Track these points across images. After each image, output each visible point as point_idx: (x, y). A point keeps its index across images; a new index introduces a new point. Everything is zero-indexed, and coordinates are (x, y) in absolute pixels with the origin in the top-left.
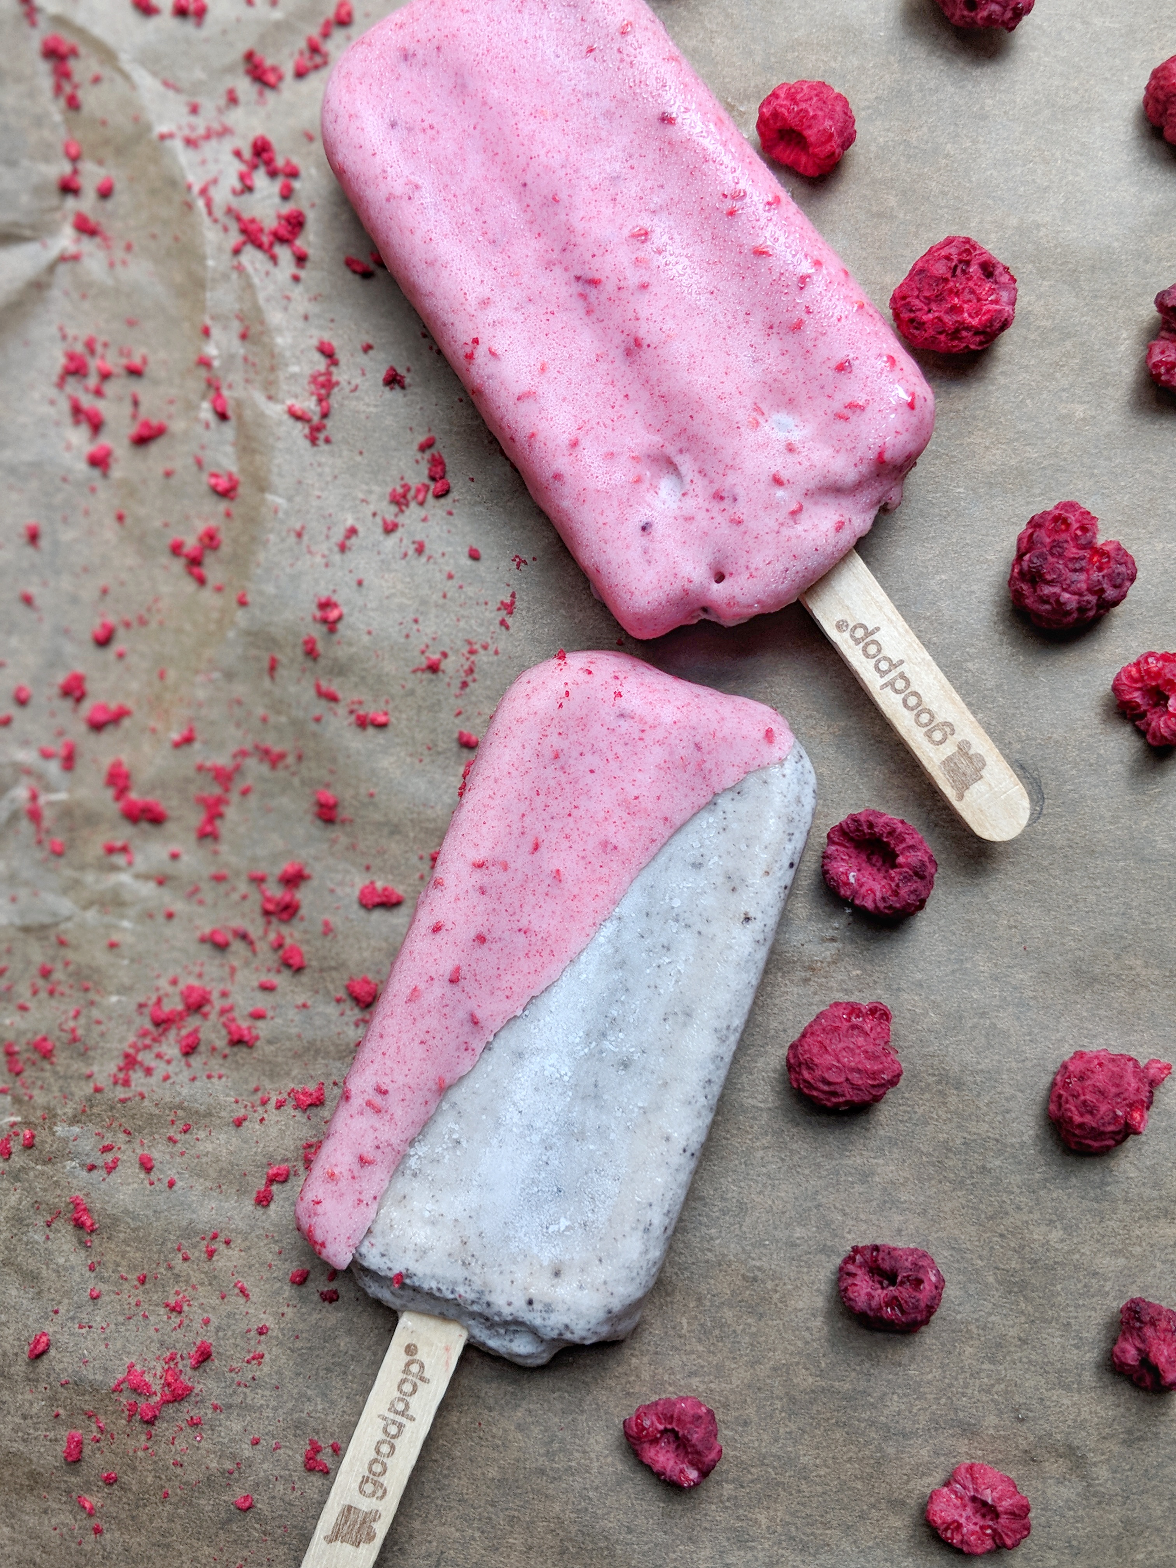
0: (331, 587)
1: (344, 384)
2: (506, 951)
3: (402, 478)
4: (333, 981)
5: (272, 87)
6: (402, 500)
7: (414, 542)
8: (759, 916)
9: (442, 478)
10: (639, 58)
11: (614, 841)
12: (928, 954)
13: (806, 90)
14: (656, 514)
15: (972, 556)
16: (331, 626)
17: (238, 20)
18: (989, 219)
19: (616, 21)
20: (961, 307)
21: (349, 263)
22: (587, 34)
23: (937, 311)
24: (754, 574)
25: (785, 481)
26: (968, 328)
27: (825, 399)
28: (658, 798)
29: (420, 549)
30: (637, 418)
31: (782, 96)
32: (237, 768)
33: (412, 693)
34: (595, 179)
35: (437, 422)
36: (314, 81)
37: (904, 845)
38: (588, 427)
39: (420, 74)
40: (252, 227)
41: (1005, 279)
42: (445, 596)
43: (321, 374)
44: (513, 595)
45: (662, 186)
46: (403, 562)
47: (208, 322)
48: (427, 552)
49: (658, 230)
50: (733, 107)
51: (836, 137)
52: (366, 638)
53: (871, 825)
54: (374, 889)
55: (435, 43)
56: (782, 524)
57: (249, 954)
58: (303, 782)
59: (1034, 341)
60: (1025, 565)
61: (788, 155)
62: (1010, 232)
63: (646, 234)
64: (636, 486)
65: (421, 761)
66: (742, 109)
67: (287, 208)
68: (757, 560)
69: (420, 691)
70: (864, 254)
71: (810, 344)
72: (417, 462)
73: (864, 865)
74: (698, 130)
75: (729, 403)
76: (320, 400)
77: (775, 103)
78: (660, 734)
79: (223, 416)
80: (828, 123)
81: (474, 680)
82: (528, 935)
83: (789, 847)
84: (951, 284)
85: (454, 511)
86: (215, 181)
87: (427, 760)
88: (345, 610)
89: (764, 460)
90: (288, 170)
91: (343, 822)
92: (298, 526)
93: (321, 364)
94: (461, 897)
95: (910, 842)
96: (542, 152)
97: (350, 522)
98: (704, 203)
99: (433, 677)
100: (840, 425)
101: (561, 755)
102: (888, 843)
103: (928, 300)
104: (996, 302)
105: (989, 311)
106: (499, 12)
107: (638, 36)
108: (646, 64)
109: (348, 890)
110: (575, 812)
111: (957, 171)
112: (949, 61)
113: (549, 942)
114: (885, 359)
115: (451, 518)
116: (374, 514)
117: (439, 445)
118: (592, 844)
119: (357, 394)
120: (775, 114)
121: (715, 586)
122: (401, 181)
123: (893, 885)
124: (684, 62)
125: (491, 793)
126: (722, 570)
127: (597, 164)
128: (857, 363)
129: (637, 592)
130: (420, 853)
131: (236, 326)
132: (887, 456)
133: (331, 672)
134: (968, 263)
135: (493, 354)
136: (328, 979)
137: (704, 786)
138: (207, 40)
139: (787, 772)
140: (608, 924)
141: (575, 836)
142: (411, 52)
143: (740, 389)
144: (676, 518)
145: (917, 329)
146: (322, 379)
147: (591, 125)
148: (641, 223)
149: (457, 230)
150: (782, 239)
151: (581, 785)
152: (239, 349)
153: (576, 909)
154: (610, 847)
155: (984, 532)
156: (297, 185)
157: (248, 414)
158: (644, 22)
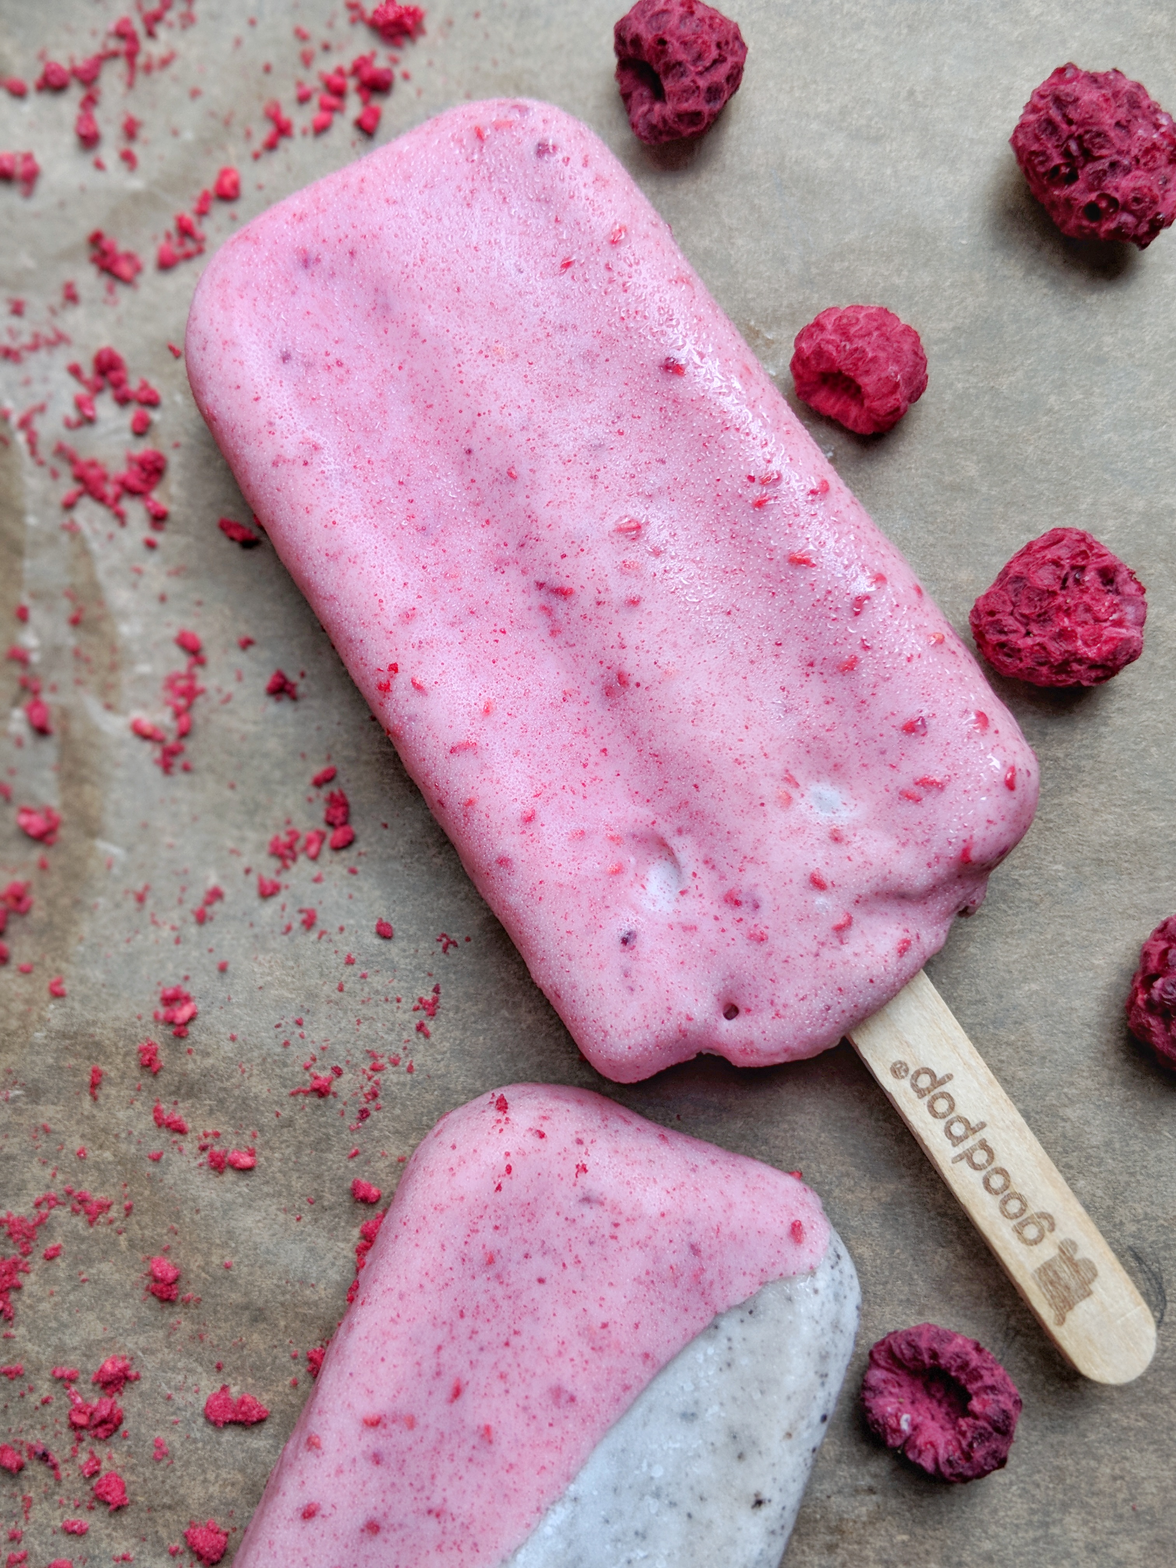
0: (183, 973)
1: (212, 692)
2: (409, 1542)
3: (288, 822)
4: (166, 1525)
5: (127, 281)
6: (287, 852)
7: (301, 911)
8: (776, 1497)
9: (345, 823)
10: (634, 280)
11: (570, 1388)
12: (1002, 1514)
13: (862, 322)
14: (642, 920)
15: (1073, 958)
16: (180, 1030)
17: (83, 189)
18: (1105, 499)
19: (604, 225)
20: (1073, 631)
21: (225, 526)
22: (561, 241)
23: (1039, 635)
24: (781, 1012)
25: (829, 884)
26: (1081, 661)
27: (887, 770)
28: (637, 1326)
29: (309, 922)
30: (619, 782)
31: (829, 327)
32: (41, 1221)
33: (290, 1123)
34: (568, 448)
35: (338, 747)
36: (183, 274)
37: (979, 1384)
38: (549, 792)
39: (325, 288)
40: (92, 473)
41: (1130, 589)
42: (341, 989)
43: (179, 677)
44: (436, 990)
45: (663, 462)
46: (285, 938)
47: (26, 601)
48: (320, 925)
49: (655, 523)
50: (758, 333)
51: (902, 388)
52: (228, 1048)
53: (934, 1355)
54: (227, 1400)
55: (348, 245)
56: (823, 944)
57: (51, 1482)
58: (132, 1245)
59: (1163, 668)
60: (1155, 993)
61: (831, 404)
62: (1133, 519)
63: (639, 527)
64: (615, 878)
65: (298, 1219)
66: (769, 337)
67: (141, 448)
68: (787, 993)
69: (300, 1122)
70: (931, 540)
71: (865, 693)
72: (310, 800)
73: (918, 1395)
74: (717, 383)
75: (749, 770)
76: (178, 713)
77: (819, 337)
78: (640, 1231)
79: (42, 731)
80: (892, 368)
81: (378, 1109)
82: (442, 1519)
83: (821, 1394)
84: (1060, 599)
85: (359, 868)
86: (42, 409)
87: (307, 1218)
88: (200, 1006)
89: (799, 852)
90: (144, 395)
91: (186, 1302)
92: (139, 887)
93: (181, 662)
94: (346, 1468)
95: (988, 1380)
96: (495, 407)
97: (213, 880)
98: (721, 489)
99: (321, 1102)
100: (908, 810)
101: (497, 1259)
102: (957, 1379)
103: (1026, 620)
104: (1119, 623)
105: (1112, 639)
106: (439, 205)
107: (632, 248)
108: (645, 287)
109: (190, 1398)
110: (514, 1341)
111: (1062, 432)
112: (1054, 283)
113: (472, 1530)
114: (973, 717)
115: (354, 877)
116: (248, 871)
117: (341, 778)
118: (538, 1390)
119: (230, 705)
120: (819, 353)
121: (725, 1024)
122: (295, 438)
123: (964, 1444)
124: (698, 283)
125: (394, 1315)
126: (736, 1002)
127: (572, 426)
128: (934, 722)
129: (612, 1032)
130: (293, 1349)
131: (65, 607)
132: (974, 854)
133: (177, 1092)
134: (1082, 569)
135: (418, 687)
136: (161, 1521)
137: (702, 1305)
138: (37, 215)
139: (821, 1284)
140: (558, 1508)
141: (513, 1375)
142: (313, 256)
143: (766, 750)
144: (671, 927)
145: (1009, 656)
146: (182, 684)
147: (564, 370)
148: (631, 512)
149: (371, 511)
150: (831, 543)
151: (525, 1300)
152: (69, 639)
153: (511, 1485)
154: (564, 1398)
155: (1089, 926)
156: (155, 416)
157: (77, 729)
158: (644, 226)
